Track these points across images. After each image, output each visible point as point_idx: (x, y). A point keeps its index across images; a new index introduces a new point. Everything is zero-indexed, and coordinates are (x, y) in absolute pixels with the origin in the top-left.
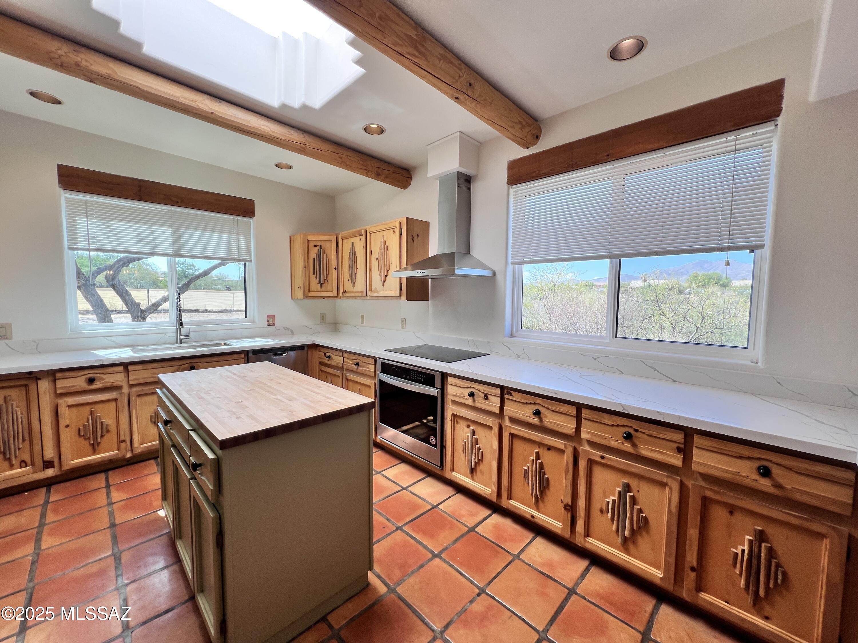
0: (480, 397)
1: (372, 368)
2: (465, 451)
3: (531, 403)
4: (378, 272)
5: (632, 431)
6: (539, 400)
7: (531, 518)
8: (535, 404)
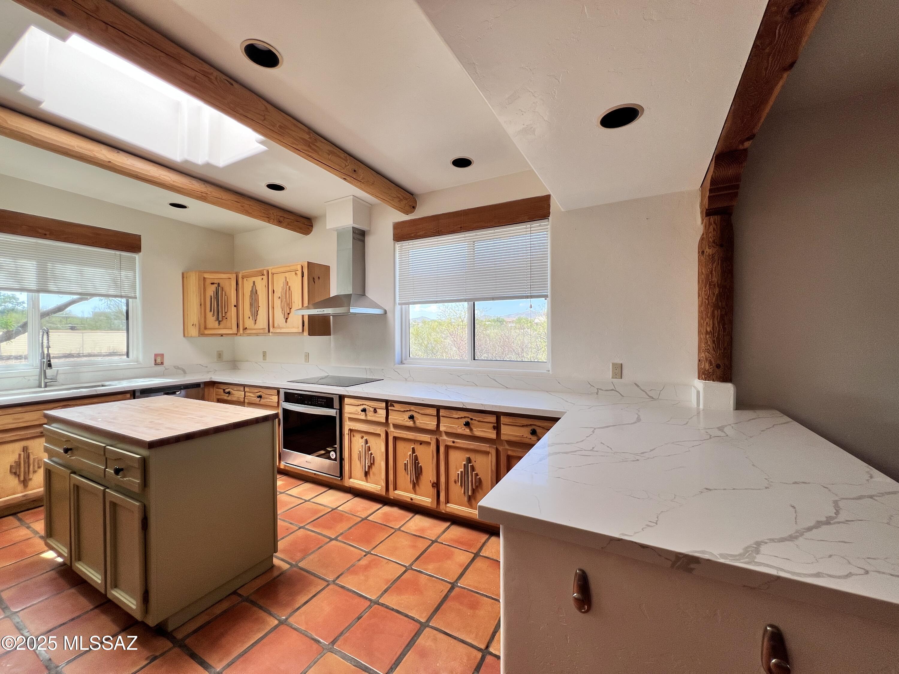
0: (371, 411)
1: (275, 398)
2: (360, 458)
3: (407, 411)
4: (281, 310)
5: (469, 420)
6: (412, 408)
7: (411, 501)
8: (410, 410)
